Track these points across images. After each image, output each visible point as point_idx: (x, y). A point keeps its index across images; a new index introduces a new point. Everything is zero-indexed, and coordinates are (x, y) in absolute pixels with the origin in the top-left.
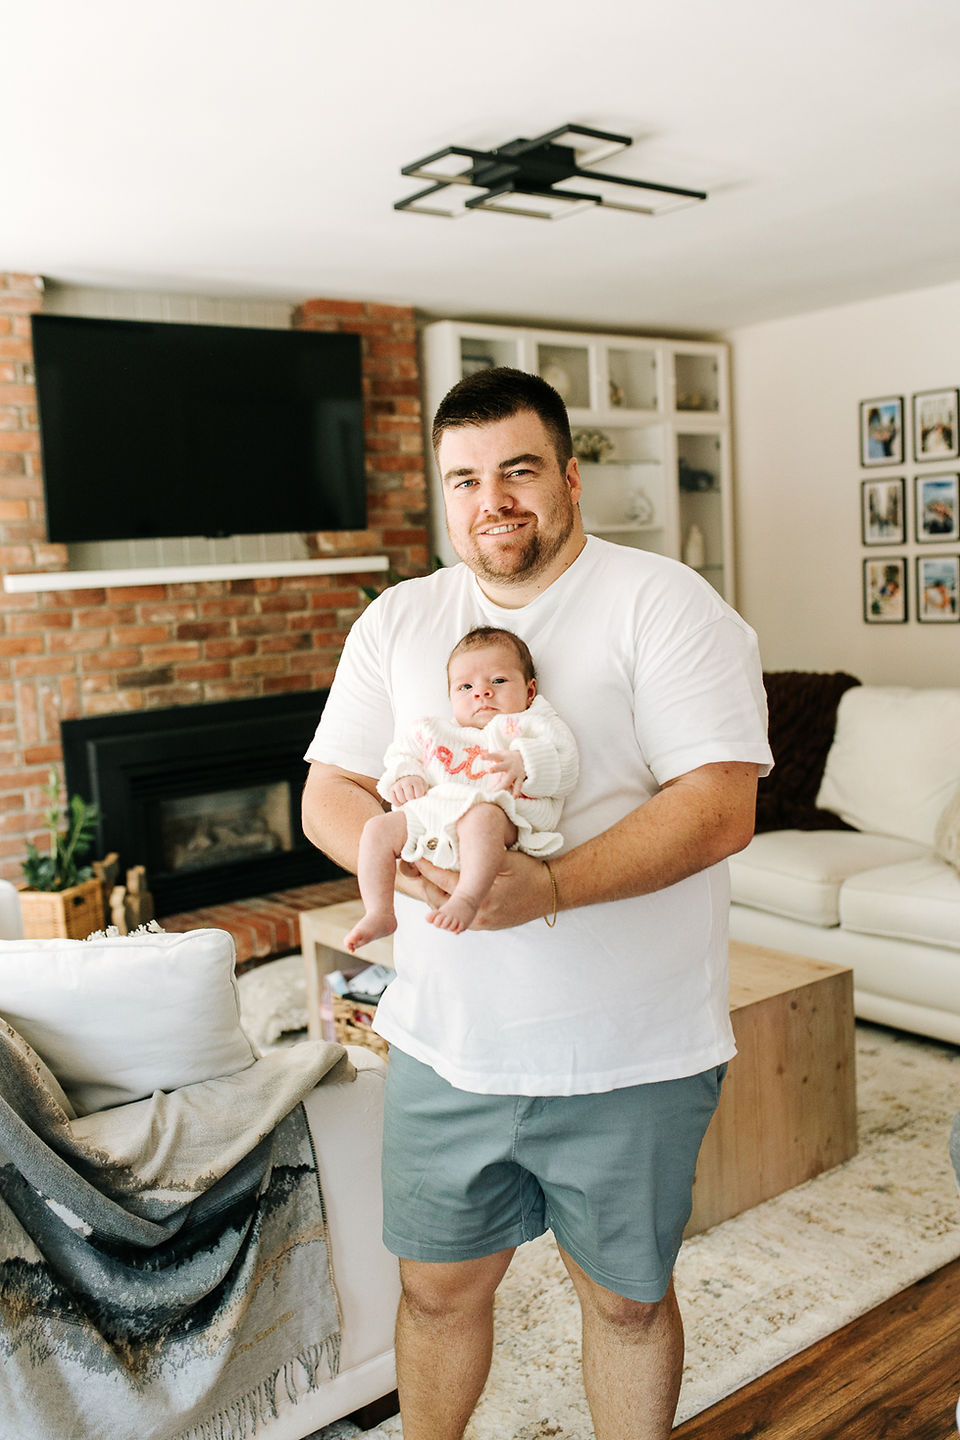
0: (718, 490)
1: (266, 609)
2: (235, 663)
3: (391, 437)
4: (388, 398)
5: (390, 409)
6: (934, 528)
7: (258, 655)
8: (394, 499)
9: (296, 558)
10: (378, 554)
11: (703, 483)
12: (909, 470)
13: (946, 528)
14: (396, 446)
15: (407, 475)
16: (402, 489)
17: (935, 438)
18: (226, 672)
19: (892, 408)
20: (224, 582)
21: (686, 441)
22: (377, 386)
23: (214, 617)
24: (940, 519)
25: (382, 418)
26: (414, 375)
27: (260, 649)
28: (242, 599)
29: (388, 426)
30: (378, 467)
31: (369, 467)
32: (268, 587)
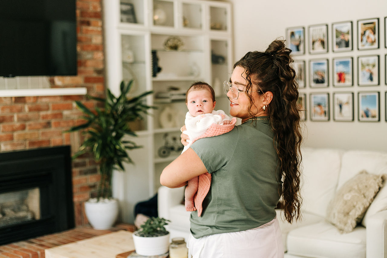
0: (227, 64)
1: (30, 110)
2: (15, 134)
3: (88, 36)
4: (87, 19)
5: (88, 24)
6: (317, 81)
7: (27, 130)
8: (89, 63)
9: (44, 88)
10: (82, 86)
11: (221, 61)
12: (307, 57)
13: (322, 82)
14: (90, 40)
15: (95, 53)
16: (93, 59)
17: (318, 45)
18: (11, 138)
19: (300, 32)
20: (11, 98)
21: (214, 43)
22: (83, 13)
23: (6, 113)
24: (320, 78)
25: (84, 28)
26: (99, 10)
27: (27, 128)
28: (19, 105)
29: (87, 31)
30: (83, 49)
31: (79, 49)
32: (32, 100)
